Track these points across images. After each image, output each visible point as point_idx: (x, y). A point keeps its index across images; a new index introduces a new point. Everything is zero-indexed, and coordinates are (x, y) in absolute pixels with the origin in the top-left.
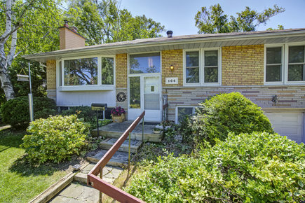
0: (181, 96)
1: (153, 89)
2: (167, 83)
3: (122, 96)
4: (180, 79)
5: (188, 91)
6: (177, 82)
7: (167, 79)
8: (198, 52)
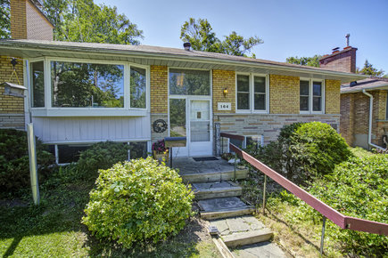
0: (233, 124)
1: (199, 115)
2: (219, 109)
3: (160, 124)
4: (233, 105)
5: (241, 118)
6: (229, 109)
7: (219, 104)
8: (247, 77)
